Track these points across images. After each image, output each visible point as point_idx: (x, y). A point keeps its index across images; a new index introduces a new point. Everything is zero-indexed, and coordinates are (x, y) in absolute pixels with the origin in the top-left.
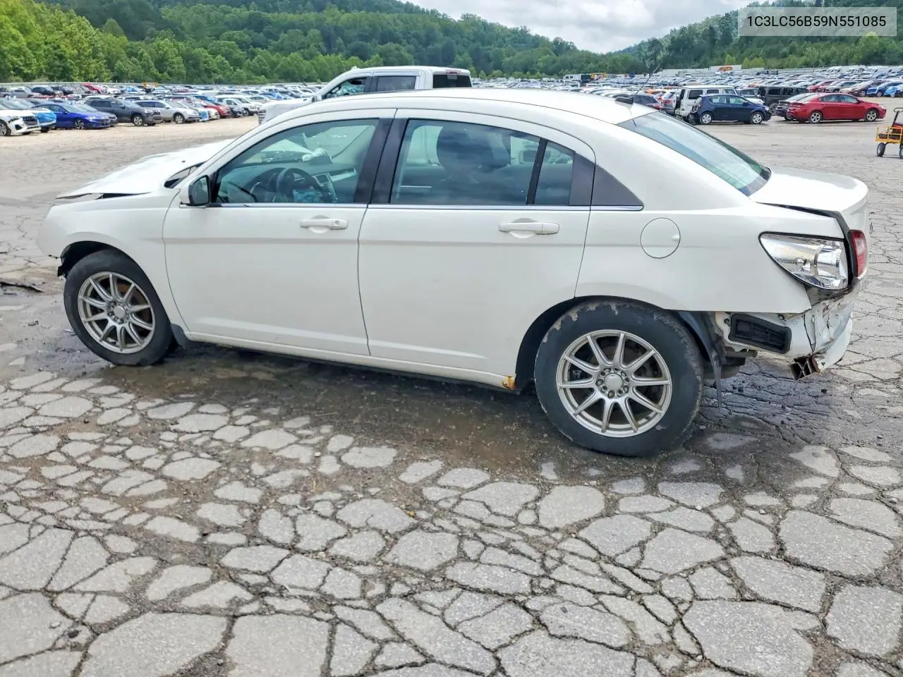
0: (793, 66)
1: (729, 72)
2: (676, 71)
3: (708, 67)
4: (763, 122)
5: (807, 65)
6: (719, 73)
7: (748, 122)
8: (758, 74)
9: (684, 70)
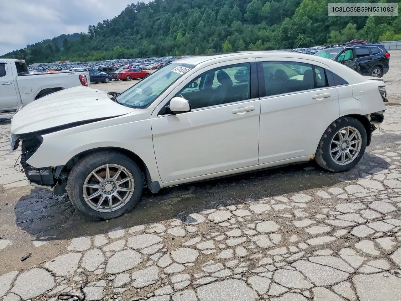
0: (91, 60)
1: (65, 64)
2: (39, 64)
3: (54, 62)
4: (110, 82)
5: (96, 60)
6: (60, 64)
7: (103, 82)
8: (78, 64)
9: (43, 63)
